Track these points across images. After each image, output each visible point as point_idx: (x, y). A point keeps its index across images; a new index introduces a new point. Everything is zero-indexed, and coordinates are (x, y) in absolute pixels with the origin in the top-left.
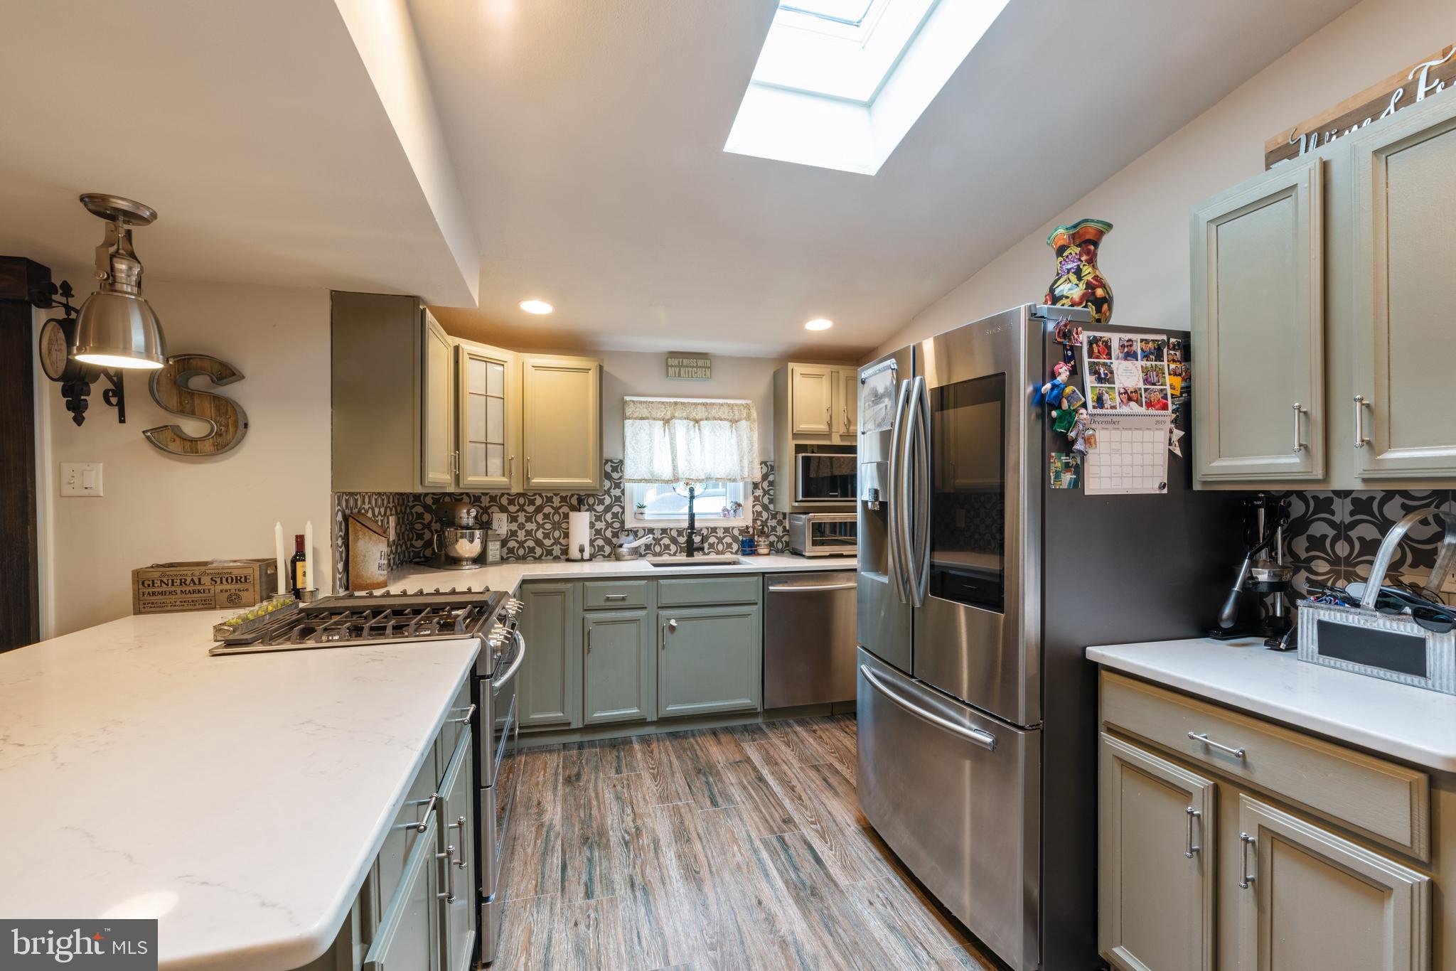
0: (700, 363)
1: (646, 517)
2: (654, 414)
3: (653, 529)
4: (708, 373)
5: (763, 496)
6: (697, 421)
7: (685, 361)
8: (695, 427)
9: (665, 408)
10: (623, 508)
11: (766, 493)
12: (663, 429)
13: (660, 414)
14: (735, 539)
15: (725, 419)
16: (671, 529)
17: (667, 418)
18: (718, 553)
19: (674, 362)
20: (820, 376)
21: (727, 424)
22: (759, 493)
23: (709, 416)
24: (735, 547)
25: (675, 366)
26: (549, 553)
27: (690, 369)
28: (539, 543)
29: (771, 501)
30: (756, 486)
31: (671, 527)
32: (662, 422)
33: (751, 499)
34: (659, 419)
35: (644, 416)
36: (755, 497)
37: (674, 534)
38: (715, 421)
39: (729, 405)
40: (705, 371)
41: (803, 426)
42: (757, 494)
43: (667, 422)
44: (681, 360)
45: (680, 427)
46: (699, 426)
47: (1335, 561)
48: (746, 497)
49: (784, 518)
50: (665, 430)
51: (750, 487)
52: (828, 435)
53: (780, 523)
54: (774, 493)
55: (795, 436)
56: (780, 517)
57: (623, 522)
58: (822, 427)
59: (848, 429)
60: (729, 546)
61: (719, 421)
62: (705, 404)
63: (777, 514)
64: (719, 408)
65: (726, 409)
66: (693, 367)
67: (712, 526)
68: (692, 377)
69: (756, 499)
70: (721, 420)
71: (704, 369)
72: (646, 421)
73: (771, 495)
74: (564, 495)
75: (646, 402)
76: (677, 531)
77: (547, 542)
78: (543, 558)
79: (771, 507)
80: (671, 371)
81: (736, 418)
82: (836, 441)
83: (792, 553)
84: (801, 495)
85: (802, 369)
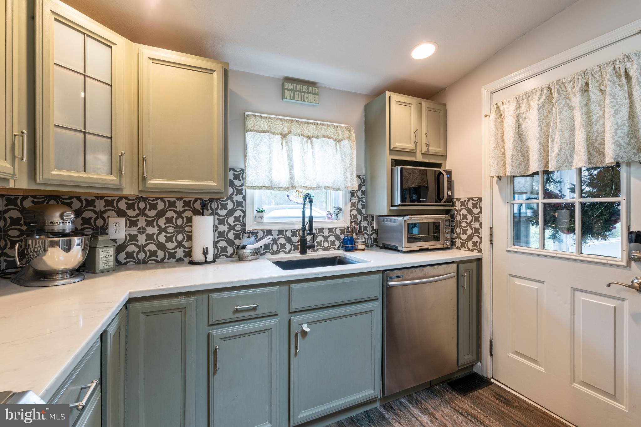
0: (311, 89)
1: (265, 220)
2: (273, 129)
3: (271, 231)
4: (317, 99)
5: (358, 203)
6: (309, 138)
7: (299, 87)
8: (307, 142)
9: (282, 124)
10: (244, 212)
11: (360, 200)
12: (280, 142)
13: (278, 130)
14: (337, 237)
15: (332, 138)
16: (286, 231)
17: (284, 133)
18: (324, 249)
19: (288, 85)
20: (409, 105)
21: (332, 142)
22: (355, 200)
23: (319, 135)
24: (337, 243)
25: (290, 90)
26: (172, 255)
27: (303, 94)
28: (161, 246)
29: (364, 207)
30: (353, 194)
31: (287, 229)
32: (280, 136)
33: (349, 205)
34: (278, 134)
35: (264, 130)
36: (352, 203)
37: (289, 234)
38: (324, 139)
39: (334, 126)
40: (315, 97)
41: (397, 144)
42: (353, 201)
43: (284, 136)
44: (295, 85)
45: (296, 142)
46: (311, 142)
48: (345, 204)
49: (373, 220)
50: (282, 144)
51: (349, 195)
52: (413, 153)
53: (370, 224)
54: (366, 200)
55: (392, 151)
56: (370, 219)
57: (244, 225)
58: (410, 146)
59: (428, 149)
60: (333, 243)
61: (327, 139)
62: (315, 124)
63: (367, 217)
64: (327, 128)
65: (332, 129)
66: (305, 92)
67: (320, 227)
68: (304, 101)
69: (353, 205)
70: (329, 138)
71: (314, 96)
72: (266, 134)
73: (364, 202)
74: (187, 200)
75: (266, 117)
76: (292, 232)
77: (170, 245)
78: (166, 260)
79: (364, 211)
80: (287, 93)
81: (340, 137)
82: (419, 158)
83: (381, 248)
84: (398, 201)
85: (395, 97)
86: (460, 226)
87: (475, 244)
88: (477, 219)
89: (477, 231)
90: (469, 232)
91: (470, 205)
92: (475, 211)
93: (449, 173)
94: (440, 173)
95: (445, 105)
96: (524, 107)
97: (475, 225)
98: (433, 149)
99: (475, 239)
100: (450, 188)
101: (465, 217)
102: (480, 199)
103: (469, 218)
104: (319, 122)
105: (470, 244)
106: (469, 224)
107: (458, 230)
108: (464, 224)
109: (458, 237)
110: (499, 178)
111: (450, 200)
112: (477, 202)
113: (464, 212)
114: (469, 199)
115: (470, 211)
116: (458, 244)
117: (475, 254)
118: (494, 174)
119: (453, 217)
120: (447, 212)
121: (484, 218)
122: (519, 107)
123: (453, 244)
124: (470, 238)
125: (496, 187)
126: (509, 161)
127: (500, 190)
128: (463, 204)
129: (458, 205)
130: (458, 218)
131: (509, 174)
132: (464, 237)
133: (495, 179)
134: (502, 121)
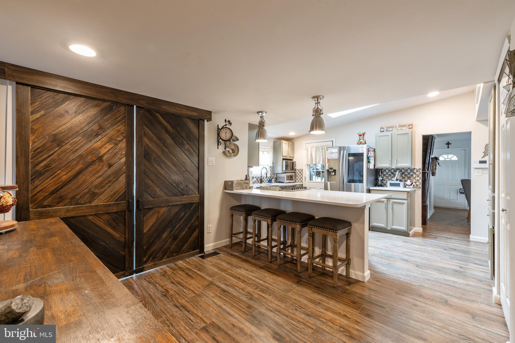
6: (263, 152)
10: (249, 172)
11: (272, 169)
15: (267, 152)
20: (286, 144)
22: (271, 169)
24: (267, 181)
29: (273, 171)
30: (271, 167)
37: (257, 178)
39: (268, 149)
41: (284, 154)
47: (386, 177)
48: (269, 170)
52: (286, 157)
54: (274, 169)
55: (283, 156)
56: (274, 174)
60: (266, 181)
62: (264, 148)
67: (264, 176)
69: (271, 170)
81: (269, 151)
82: (288, 158)
83: (277, 182)
84: (284, 169)
85: (284, 142)
86: (298, 176)
87: (301, 181)
88: (302, 175)
89: (302, 177)
90: (300, 178)
91: (300, 171)
92: (302, 172)
93: (295, 162)
94: (293, 162)
95: (294, 143)
96: (312, 149)
97: (301, 176)
98: (291, 155)
99: (301, 180)
100: (295, 167)
101: (299, 174)
102: (303, 169)
103: (300, 174)
104: (265, 147)
105: (300, 181)
106: (300, 176)
107: (297, 178)
108: (299, 176)
109: (297, 179)
110: (307, 165)
111: (295, 170)
112: (302, 170)
113: (299, 173)
114: (300, 169)
115: (300, 172)
116: (297, 181)
117: (301, 183)
118: (306, 164)
119: (296, 174)
120: (294, 173)
121: (304, 174)
122: (311, 149)
123: (296, 181)
124: (300, 179)
125: (306, 167)
126: (309, 161)
127: (307, 167)
128: (298, 170)
129: (297, 171)
130: (297, 174)
131: (309, 164)
132: (299, 179)
133: (306, 165)
134: (308, 151)
